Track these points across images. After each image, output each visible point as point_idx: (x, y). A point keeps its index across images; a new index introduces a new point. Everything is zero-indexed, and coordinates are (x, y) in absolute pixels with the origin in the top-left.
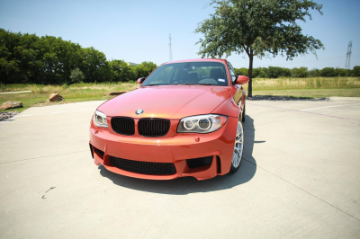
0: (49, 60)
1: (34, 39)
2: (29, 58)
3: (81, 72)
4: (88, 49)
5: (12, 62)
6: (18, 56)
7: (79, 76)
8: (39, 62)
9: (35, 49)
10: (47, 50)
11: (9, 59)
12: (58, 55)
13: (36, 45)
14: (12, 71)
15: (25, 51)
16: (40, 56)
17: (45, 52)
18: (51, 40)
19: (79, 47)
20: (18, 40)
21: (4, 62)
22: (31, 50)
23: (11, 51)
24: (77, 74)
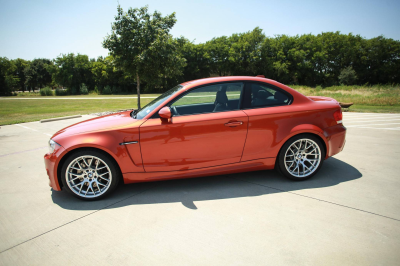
0: (319, 60)
1: (308, 38)
2: (299, 59)
3: (353, 72)
4: (374, 40)
5: (284, 64)
6: (290, 59)
7: (350, 76)
8: (307, 62)
9: (305, 49)
10: (319, 49)
11: (281, 63)
12: (330, 52)
13: (308, 45)
14: (283, 73)
15: (297, 52)
16: (308, 57)
17: (316, 51)
18: (327, 36)
19: (359, 39)
20: (294, 43)
21: (277, 65)
22: (302, 51)
23: (286, 54)
24: (347, 73)
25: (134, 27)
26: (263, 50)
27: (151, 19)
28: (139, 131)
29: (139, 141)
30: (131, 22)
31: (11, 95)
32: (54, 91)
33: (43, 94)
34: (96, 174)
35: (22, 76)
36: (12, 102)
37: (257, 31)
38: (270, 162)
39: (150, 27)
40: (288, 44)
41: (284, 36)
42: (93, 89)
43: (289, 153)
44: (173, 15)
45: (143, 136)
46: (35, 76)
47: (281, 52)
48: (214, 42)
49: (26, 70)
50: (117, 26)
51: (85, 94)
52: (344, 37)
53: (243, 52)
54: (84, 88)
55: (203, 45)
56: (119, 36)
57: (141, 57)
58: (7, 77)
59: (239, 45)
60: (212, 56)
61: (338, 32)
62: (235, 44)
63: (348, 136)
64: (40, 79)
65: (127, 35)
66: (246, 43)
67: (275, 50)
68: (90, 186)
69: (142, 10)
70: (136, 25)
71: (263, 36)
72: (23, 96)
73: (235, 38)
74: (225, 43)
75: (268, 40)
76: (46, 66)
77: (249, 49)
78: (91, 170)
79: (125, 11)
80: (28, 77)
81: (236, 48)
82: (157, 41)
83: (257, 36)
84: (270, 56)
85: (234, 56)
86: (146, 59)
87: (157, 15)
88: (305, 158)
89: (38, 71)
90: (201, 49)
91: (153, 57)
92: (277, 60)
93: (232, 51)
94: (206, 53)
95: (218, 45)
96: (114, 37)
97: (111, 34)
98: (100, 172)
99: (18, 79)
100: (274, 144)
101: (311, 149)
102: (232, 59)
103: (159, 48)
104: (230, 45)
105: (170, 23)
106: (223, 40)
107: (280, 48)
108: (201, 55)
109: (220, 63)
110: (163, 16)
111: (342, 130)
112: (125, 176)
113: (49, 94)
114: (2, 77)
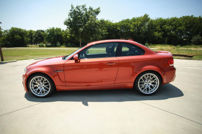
0: (180, 31)
1: (174, 20)
2: (168, 31)
3: (200, 37)
5: (160, 33)
6: (164, 30)
7: (198, 40)
8: (173, 32)
9: (172, 25)
10: (180, 25)
11: (158, 33)
12: (186, 27)
13: (174, 23)
14: (159, 38)
15: (168, 27)
16: (174, 30)
17: (178, 26)
18: (185, 19)
20: (166, 22)
21: (156, 34)
22: (170, 26)
23: (161, 28)
24: (197, 38)
25: (79, 15)
26: (149, 26)
27: (88, 11)
28: (63, 66)
29: (64, 70)
30: (78, 12)
31: (26, 46)
32: (45, 45)
33: (40, 46)
34: (43, 85)
35: (32, 38)
36: (26, 50)
37: (146, 16)
38: (131, 85)
39: (86, 15)
40: (162, 23)
41: (160, 18)
42: (63, 44)
43: (141, 80)
44: (99, 9)
45: (66, 68)
46: (37, 38)
47: (159, 27)
48: (123, 22)
49: (33, 35)
50: (71, 14)
51: (59, 46)
52: (195, 18)
53: (138, 27)
54: (58, 44)
55: (117, 23)
56: (71, 19)
57: (81, 29)
58: (25, 38)
59: (136, 23)
60: (121, 29)
61: (192, 16)
62: (134, 23)
63: (177, 73)
64: (39, 39)
65: (75, 19)
66: (140, 22)
67: (155, 26)
68: (41, 91)
69: (83, 6)
70: (80, 14)
71: (149, 19)
72: (31, 47)
73: (134, 20)
74: (129, 22)
75: (152, 21)
76: (42, 33)
77: (141, 25)
78: (41, 83)
79: (75, 7)
80: (34, 38)
81: (134, 25)
82: (89, 22)
83: (146, 18)
84: (152, 29)
85: (133, 29)
86: (84, 30)
87: (91, 9)
88: (150, 84)
89: (38, 35)
90: (116, 25)
91: (87, 29)
92: (156, 31)
93: (132, 26)
94: (118, 28)
95: (125, 23)
96: (70, 20)
97: (68, 18)
98: (45, 85)
99: (30, 39)
100: (133, 75)
101: (154, 79)
102: (132, 30)
103: (90, 25)
104: (131, 23)
105: (97, 12)
106: (128, 21)
107: (158, 25)
108: (116, 29)
109: (125, 32)
110: (94, 9)
111: (173, 69)
112: (57, 87)
113: (43, 46)
114: (23, 38)
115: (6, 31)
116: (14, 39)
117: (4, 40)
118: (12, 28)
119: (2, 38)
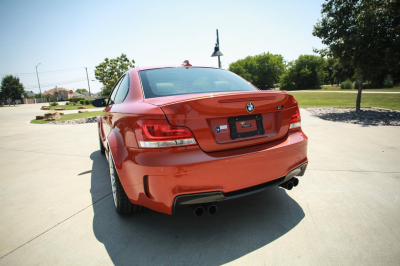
31: (320, 88)
32: (353, 84)
33: (343, 88)
36: (318, 95)
46: (340, 70)
51: (389, 87)
54: (389, 80)
58: (319, 73)
64: (344, 73)
72: (326, 89)
80: (335, 71)
99: (327, 74)
113: (348, 87)
114: (315, 73)
115: (290, 63)
116: (299, 75)
117: (286, 79)
118: (301, 57)
119: (284, 75)
